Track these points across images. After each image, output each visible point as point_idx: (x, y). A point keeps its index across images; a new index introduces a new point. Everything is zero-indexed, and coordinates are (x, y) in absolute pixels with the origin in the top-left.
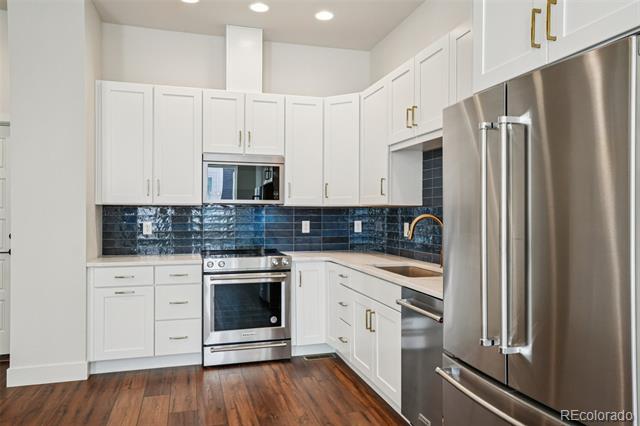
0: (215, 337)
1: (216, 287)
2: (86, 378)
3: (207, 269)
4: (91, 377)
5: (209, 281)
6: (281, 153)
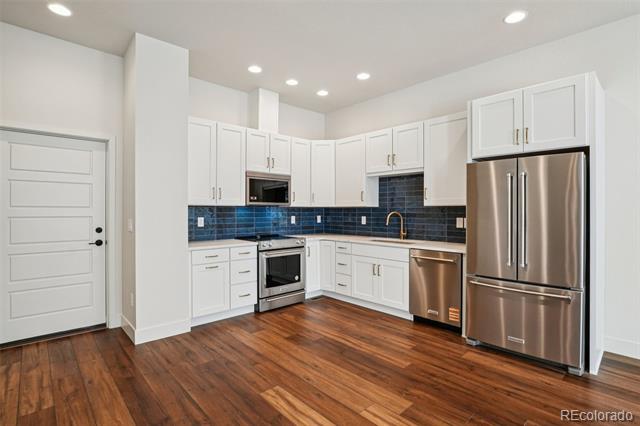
0: (267, 292)
1: (268, 259)
2: (189, 330)
3: (262, 248)
4: (192, 328)
5: (264, 256)
6: (288, 173)
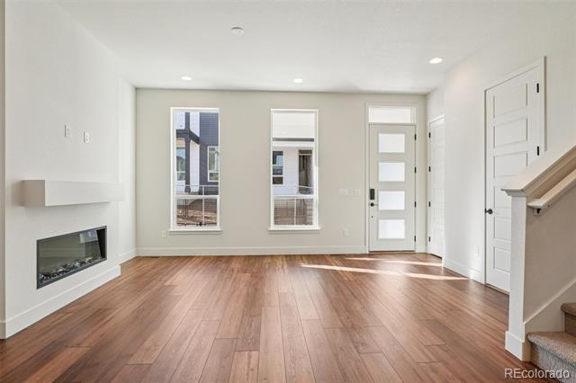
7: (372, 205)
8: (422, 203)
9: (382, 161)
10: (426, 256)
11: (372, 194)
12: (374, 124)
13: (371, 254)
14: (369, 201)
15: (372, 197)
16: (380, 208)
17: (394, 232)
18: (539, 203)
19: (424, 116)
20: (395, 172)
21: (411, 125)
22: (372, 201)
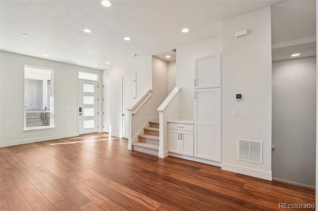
7: (80, 114)
8: (100, 113)
9: (85, 96)
10: (102, 133)
11: (80, 110)
12: (81, 79)
13: (80, 136)
14: (79, 113)
15: (80, 111)
16: (84, 116)
17: (89, 125)
18: (134, 113)
19: (101, 78)
20: (90, 100)
21: (97, 81)
22: (80, 113)
